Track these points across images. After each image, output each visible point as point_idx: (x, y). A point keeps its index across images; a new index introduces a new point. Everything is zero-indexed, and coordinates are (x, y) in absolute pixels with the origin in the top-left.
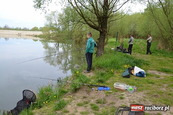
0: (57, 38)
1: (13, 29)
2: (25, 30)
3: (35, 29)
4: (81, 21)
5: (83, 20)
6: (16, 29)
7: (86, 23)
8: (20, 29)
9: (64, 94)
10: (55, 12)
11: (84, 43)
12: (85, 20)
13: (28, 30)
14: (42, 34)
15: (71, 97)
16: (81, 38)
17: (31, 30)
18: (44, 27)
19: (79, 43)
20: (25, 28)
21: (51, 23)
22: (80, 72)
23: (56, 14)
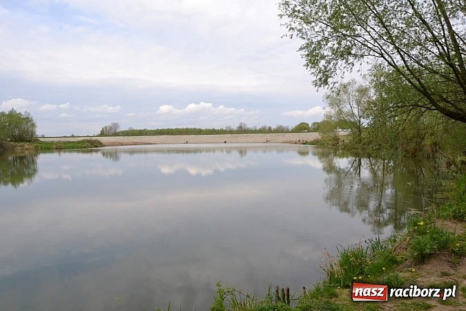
0: (356, 146)
1: (255, 132)
2: (280, 130)
3: (302, 128)
4: (420, 104)
5: (425, 101)
6: (262, 131)
7: (433, 107)
8: (270, 131)
9: (395, 265)
10: (349, 83)
11: (428, 157)
12: (432, 102)
13: (287, 131)
14: (320, 137)
15: (414, 270)
16: (418, 144)
17: (292, 131)
18: (324, 121)
19: (414, 156)
20: (280, 127)
21: (340, 112)
22: (426, 224)
23: (350, 89)
